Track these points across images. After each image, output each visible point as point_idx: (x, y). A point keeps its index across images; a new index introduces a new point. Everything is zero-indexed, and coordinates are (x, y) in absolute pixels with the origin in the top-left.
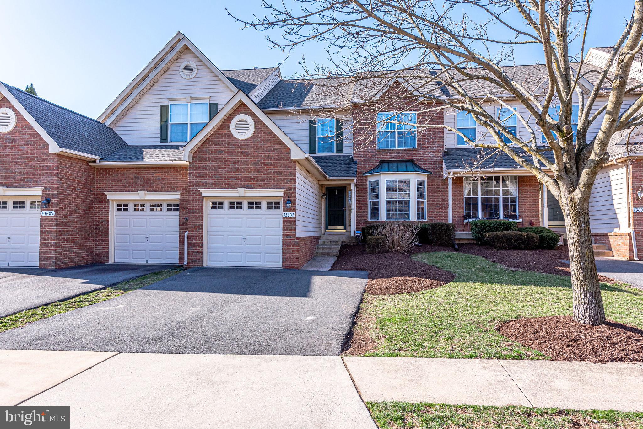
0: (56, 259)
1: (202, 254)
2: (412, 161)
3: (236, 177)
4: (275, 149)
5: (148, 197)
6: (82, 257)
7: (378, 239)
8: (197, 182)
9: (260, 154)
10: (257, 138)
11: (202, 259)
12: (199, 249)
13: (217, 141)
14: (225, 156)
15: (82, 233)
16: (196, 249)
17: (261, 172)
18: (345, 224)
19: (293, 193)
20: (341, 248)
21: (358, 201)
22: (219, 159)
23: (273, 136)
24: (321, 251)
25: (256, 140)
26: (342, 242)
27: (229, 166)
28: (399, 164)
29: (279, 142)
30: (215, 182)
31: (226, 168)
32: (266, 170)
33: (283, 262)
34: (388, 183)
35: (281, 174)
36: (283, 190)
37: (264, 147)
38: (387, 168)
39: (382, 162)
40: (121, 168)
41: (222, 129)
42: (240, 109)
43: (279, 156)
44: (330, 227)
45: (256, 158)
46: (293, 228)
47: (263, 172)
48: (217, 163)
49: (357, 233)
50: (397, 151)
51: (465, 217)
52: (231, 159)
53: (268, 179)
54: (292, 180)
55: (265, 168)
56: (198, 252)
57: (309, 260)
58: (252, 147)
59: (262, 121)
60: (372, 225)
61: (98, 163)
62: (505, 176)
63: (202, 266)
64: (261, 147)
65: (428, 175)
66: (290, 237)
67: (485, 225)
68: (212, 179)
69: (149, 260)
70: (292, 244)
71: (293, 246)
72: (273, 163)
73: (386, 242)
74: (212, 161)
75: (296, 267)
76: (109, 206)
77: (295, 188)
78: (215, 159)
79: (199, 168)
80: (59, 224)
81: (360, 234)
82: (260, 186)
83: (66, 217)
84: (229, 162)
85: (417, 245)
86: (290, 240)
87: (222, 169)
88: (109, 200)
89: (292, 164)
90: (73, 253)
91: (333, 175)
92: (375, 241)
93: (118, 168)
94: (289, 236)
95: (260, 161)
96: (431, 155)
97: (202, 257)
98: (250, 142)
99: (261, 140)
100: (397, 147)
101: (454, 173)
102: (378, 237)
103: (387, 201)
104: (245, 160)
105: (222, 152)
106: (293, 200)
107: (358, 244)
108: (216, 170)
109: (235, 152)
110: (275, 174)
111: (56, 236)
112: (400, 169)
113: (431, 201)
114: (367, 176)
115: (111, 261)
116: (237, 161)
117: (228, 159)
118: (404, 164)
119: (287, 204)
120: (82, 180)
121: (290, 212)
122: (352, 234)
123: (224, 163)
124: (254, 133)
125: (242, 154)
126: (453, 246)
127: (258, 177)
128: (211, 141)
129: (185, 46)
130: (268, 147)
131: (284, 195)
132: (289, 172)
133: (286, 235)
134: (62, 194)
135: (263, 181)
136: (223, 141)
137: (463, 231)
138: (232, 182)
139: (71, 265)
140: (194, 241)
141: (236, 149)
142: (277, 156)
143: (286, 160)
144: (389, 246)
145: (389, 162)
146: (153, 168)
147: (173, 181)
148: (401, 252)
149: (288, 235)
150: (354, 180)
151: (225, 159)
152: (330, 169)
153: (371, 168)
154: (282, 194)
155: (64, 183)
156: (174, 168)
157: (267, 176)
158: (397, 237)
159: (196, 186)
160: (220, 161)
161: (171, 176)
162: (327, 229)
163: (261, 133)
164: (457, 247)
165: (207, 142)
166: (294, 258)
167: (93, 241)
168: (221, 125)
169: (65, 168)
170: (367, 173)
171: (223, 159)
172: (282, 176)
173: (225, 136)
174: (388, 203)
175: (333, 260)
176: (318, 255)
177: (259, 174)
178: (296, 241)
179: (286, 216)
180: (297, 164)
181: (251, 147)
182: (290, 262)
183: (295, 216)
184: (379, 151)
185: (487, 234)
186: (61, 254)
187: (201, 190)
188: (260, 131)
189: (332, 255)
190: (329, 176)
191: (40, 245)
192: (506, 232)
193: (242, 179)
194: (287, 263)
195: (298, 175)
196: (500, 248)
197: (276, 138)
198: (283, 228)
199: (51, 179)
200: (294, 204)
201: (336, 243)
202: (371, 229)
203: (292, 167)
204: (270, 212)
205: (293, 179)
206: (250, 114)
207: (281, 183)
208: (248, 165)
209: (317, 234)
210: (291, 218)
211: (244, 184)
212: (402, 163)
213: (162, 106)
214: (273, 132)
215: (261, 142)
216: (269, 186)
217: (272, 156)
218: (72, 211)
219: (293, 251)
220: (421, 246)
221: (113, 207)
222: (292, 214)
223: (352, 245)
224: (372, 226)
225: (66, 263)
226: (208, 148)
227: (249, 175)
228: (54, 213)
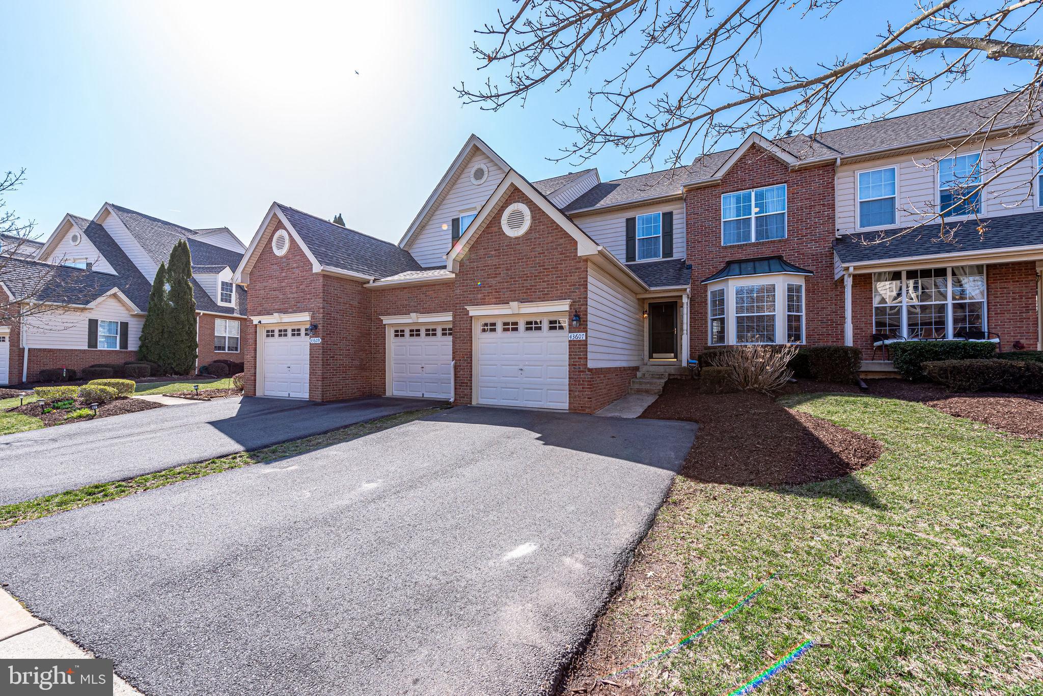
0: (322, 391)
1: (471, 389)
2: (780, 258)
3: (509, 288)
4: (559, 245)
5: (421, 320)
6: (357, 389)
7: (719, 372)
8: (465, 297)
9: (539, 254)
10: (535, 233)
11: (471, 395)
12: (467, 383)
13: (486, 243)
14: (495, 261)
15: (357, 363)
16: (464, 383)
17: (540, 279)
18: (675, 351)
19: (582, 305)
20: (666, 383)
21: (693, 319)
22: (489, 266)
23: (555, 227)
24: (636, 386)
25: (533, 235)
26: (669, 375)
27: (500, 274)
28: (757, 264)
29: (563, 234)
30: (484, 296)
31: (496, 277)
32: (547, 275)
33: (570, 403)
34: (739, 292)
35: (566, 280)
36: (568, 302)
37: (543, 244)
38: (737, 271)
39: (729, 263)
40: (395, 289)
41: (492, 227)
42: (514, 196)
43: (564, 254)
44: (655, 355)
45: (533, 261)
46: (584, 355)
47: (542, 279)
48: (486, 272)
49: (690, 363)
50: (754, 245)
51: (876, 338)
52: (503, 264)
53: (548, 288)
54: (582, 287)
55: (546, 273)
56: (466, 386)
57: (615, 400)
58: (529, 246)
59: (540, 209)
60: (712, 351)
61: (371, 284)
62: (957, 267)
63: (471, 404)
64: (540, 244)
65: (806, 276)
66: (579, 368)
67: (922, 348)
68: (481, 293)
69: (425, 393)
70: (581, 378)
71: (583, 381)
72: (556, 264)
73: (734, 377)
74: (481, 270)
75: (587, 410)
76: (385, 332)
77: (586, 298)
78: (484, 266)
79: (467, 280)
80: (327, 352)
81: (695, 363)
82: (539, 298)
83: (335, 345)
84: (500, 270)
85: (789, 382)
86: (579, 372)
87: (492, 280)
88: (385, 325)
89: (582, 264)
90: (345, 384)
91: (656, 285)
92: (715, 374)
93: (393, 289)
94: (577, 367)
95: (539, 263)
96: (813, 245)
97: (471, 392)
98: (526, 240)
99: (539, 235)
100: (753, 240)
101: (855, 268)
102: (720, 368)
103: (738, 317)
104: (520, 264)
105: (492, 257)
106: (583, 315)
107: (692, 377)
108: (485, 281)
109: (508, 255)
110: (557, 280)
111: (323, 365)
112: (757, 270)
113: (811, 315)
114: (707, 284)
115: (388, 394)
116: (510, 266)
117: (499, 265)
118: (766, 263)
119: (573, 321)
120: (355, 303)
121: (579, 332)
122: (684, 364)
123: (495, 271)
124: (531, 227)
125: (516, 257)
126: (857, 384)
127: (536, 286)
128: (479, 244)
129: (475, 145)
130: (548, 243)
131: (570, 309)
132: (577, 276)
133: (573, 365)
134: (329, 319)
135: (542, 291)
136: (494, 242)
137: (873, 360)
138: (504, 294)
139: (343, 397)
140: (461, 373)
141: (508, 251)
142: (560, 254)
143: (573, 259)
144: (740, 383)
145: (740, 262)
146: (426, 286)
147: (446, 299)
148: (760, 392)
149: (575, 365)
150: (686, 289)
151: (496, 265)
152: (653, 279)
153: (713, 272)
154: (567, 308)
155: (331, 307)
156: (446, 284)
157: (548, 284)
158: (753, 369)
159: (463, 303)
160: (490, 269)
161: (444, 294)
162: (651, 357)
163: (540, 225)
164: (864, 385)
165: (475, 245)
166: (585, 398)
167: (371, 371)
168: (491, 221)
169: (332, 290)
170: (708, 279)
171: (494, 265)
172: (568, 283)
173: (496, 235)
174: (740, 320)
175: (650, 400)
176: (633, 392)
177: (537, 282)
178: (587, 374)
179: (572, 338)
180: (589, 263)
181: (527, 246)
182: (579, 404)
183: (586, 338)
184: (726, 248)
185: (930, 364)
186: (330, 385)
187: (468, 308)
188: (539, 222)
189: (653, 393)
190: (650, 286)
191: (310, 375)
192: (974, 361)
193: (516, 290)
194: (575, 405)
195: (590, 279)
196: (959, 389)
197: (559, 230)
198: (570, 355)
199: (318, 303)
200: (584, 321)
201: (660, 376)
202: (710, 357)
203: (580, 268)
204: (554, 333)
205: (583, 285)
206: (525, 202)
207: (566, 293)
208: (524, 271)
209: (633, 364)
210: (580, 341)
211: (519, 296)
212: (762, 262)
213: (453, 220)
214: (555, 222)
215: (539, 238)
216: (551, 297)
217: (554, 255)
218: (343, 338)
219: (583, 388)
220: (796, 383)
221: (390, 333)
222: (581, 336)
223: (684, 378)
224: (710, 353)
225: (335, 395)
226: (476, 253)
227: (525, 285)
228: (320, 341)
